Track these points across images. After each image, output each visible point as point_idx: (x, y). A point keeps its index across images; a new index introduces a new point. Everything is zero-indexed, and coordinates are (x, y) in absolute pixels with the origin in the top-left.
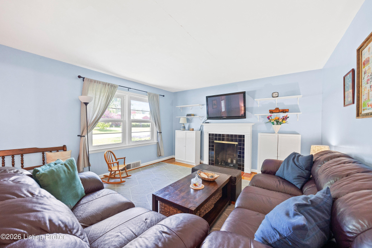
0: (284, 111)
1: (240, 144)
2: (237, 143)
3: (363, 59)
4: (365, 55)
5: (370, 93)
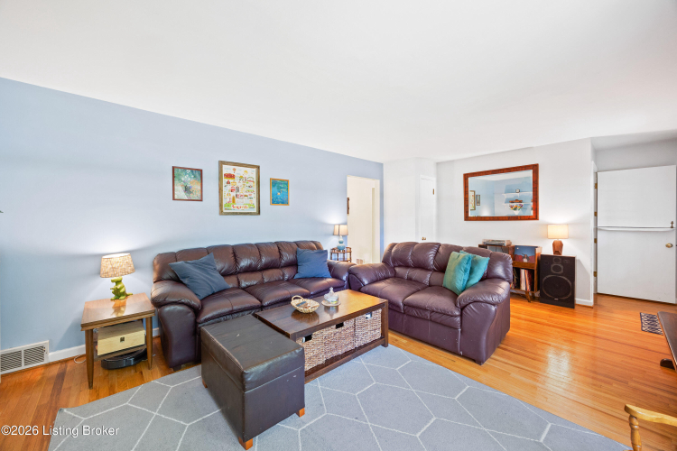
3: (224, 172)
4: (227, 169)
5: (236, 199)
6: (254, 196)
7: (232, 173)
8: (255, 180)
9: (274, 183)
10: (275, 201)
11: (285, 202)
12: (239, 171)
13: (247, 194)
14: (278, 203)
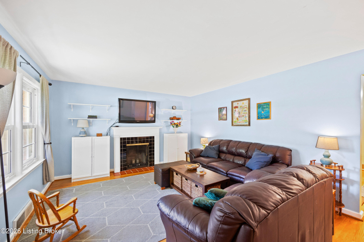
0: (178, 119)
1: (150, 144)
2: (148, 144)
3: (234, 106)
4: (235, 104)
5: (239, 118)
6: (247, 115)
7: (237, 105)
8: (248, 107)
9: (259, 106)
10: (259, 117)
11: (268, 117)
12: (240, 103)
13: (244, 115)
14: (262, 118)
